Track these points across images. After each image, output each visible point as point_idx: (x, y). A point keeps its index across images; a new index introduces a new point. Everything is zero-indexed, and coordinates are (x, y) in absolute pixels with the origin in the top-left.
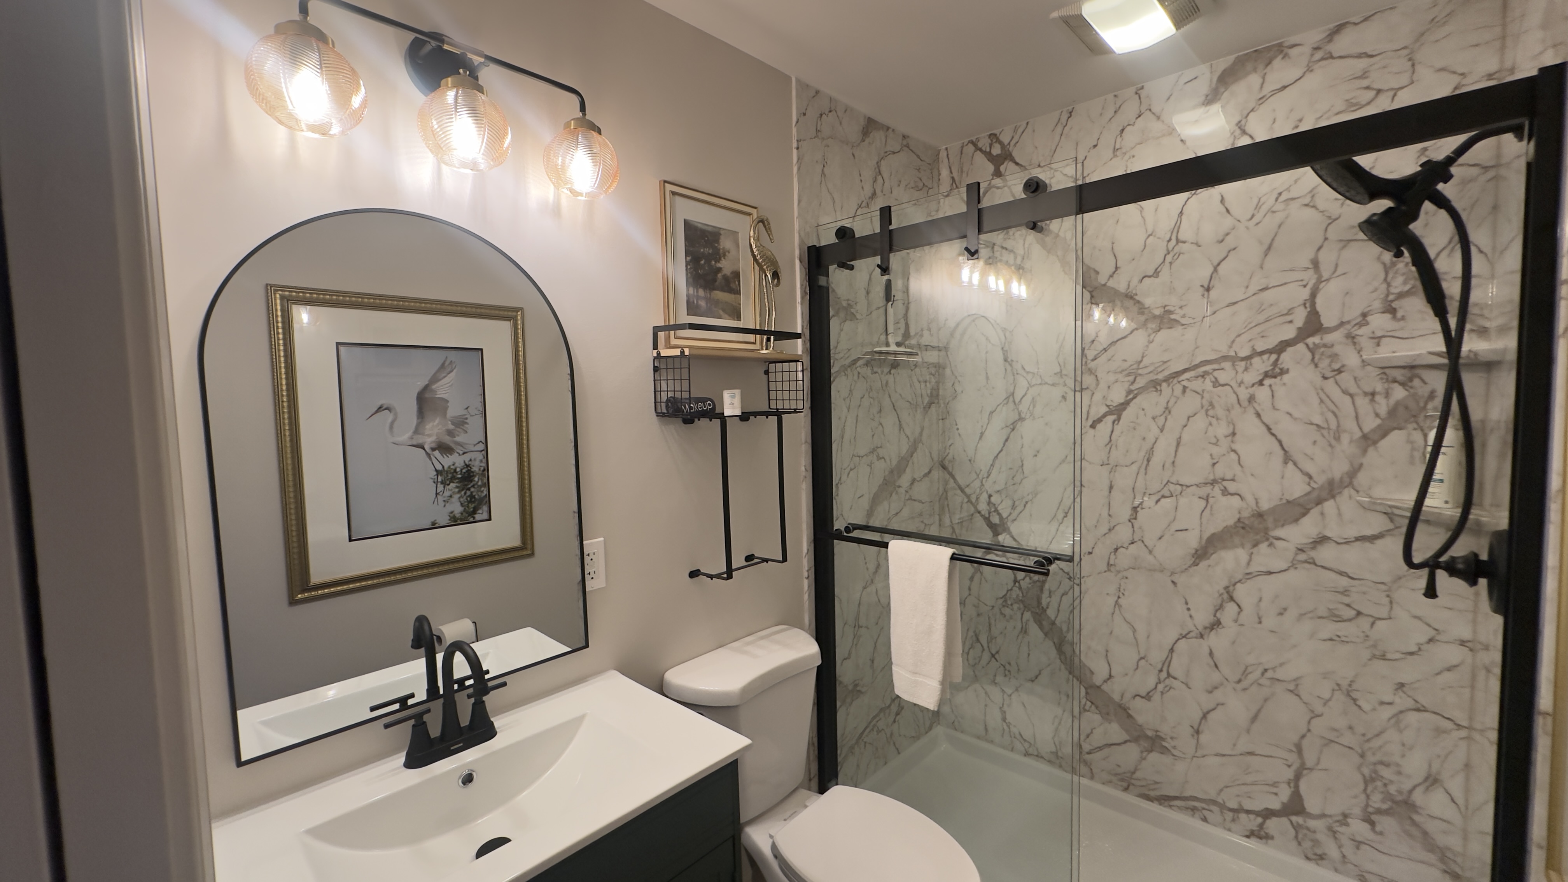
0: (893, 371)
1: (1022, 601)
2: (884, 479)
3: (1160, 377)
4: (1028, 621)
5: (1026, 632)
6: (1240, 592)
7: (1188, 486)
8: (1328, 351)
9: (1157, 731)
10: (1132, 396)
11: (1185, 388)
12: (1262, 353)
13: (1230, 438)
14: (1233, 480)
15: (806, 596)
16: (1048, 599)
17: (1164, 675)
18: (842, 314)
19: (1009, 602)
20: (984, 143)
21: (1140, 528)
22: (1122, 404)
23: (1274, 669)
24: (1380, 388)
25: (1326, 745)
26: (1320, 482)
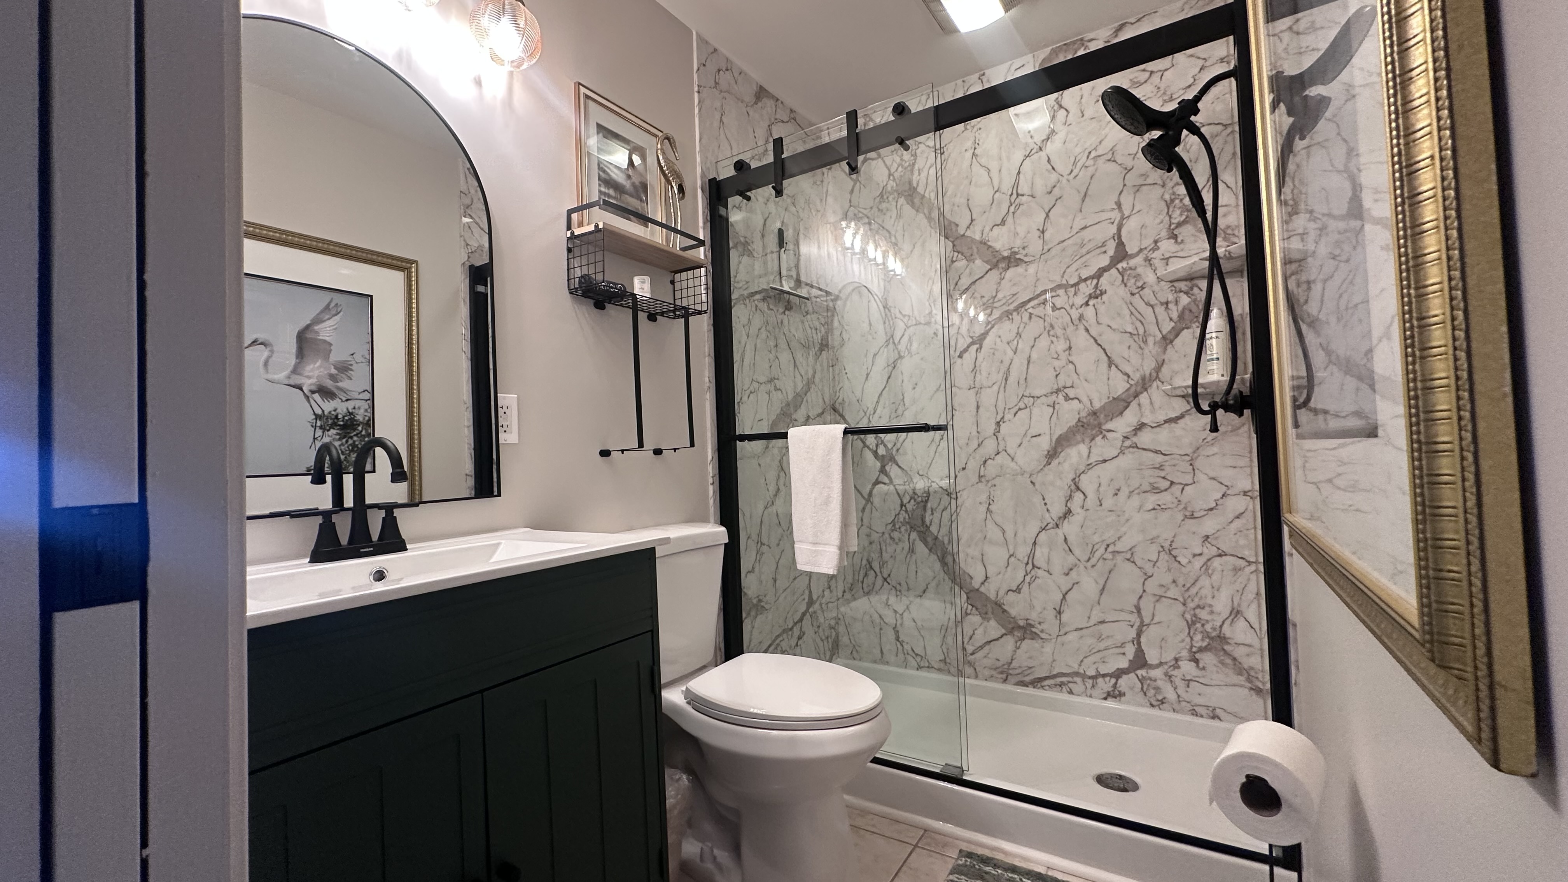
0: (787, 312)
1: (908, 523)
3: (1012, 307)
4: (914, 540)
5: (913, 551)
6: (1086, 482)
7: (1038, 397)
8: (1133, 273)
9: (1027, 620)
10: (990, 326)
11: (1031, 314)
12: (1086, 280)
13: (1067, 352)
14: (1072, 387)
15: (711, 502)
16: (931, 516)
17: (1030, 566)
18: (740, 249)
19: (897, 526)
21: (1003, 439)
22: (982, 334)
23: (1114, 543)
24: (1171, 297)
25: (1158, 601)
26: (1136, 380)
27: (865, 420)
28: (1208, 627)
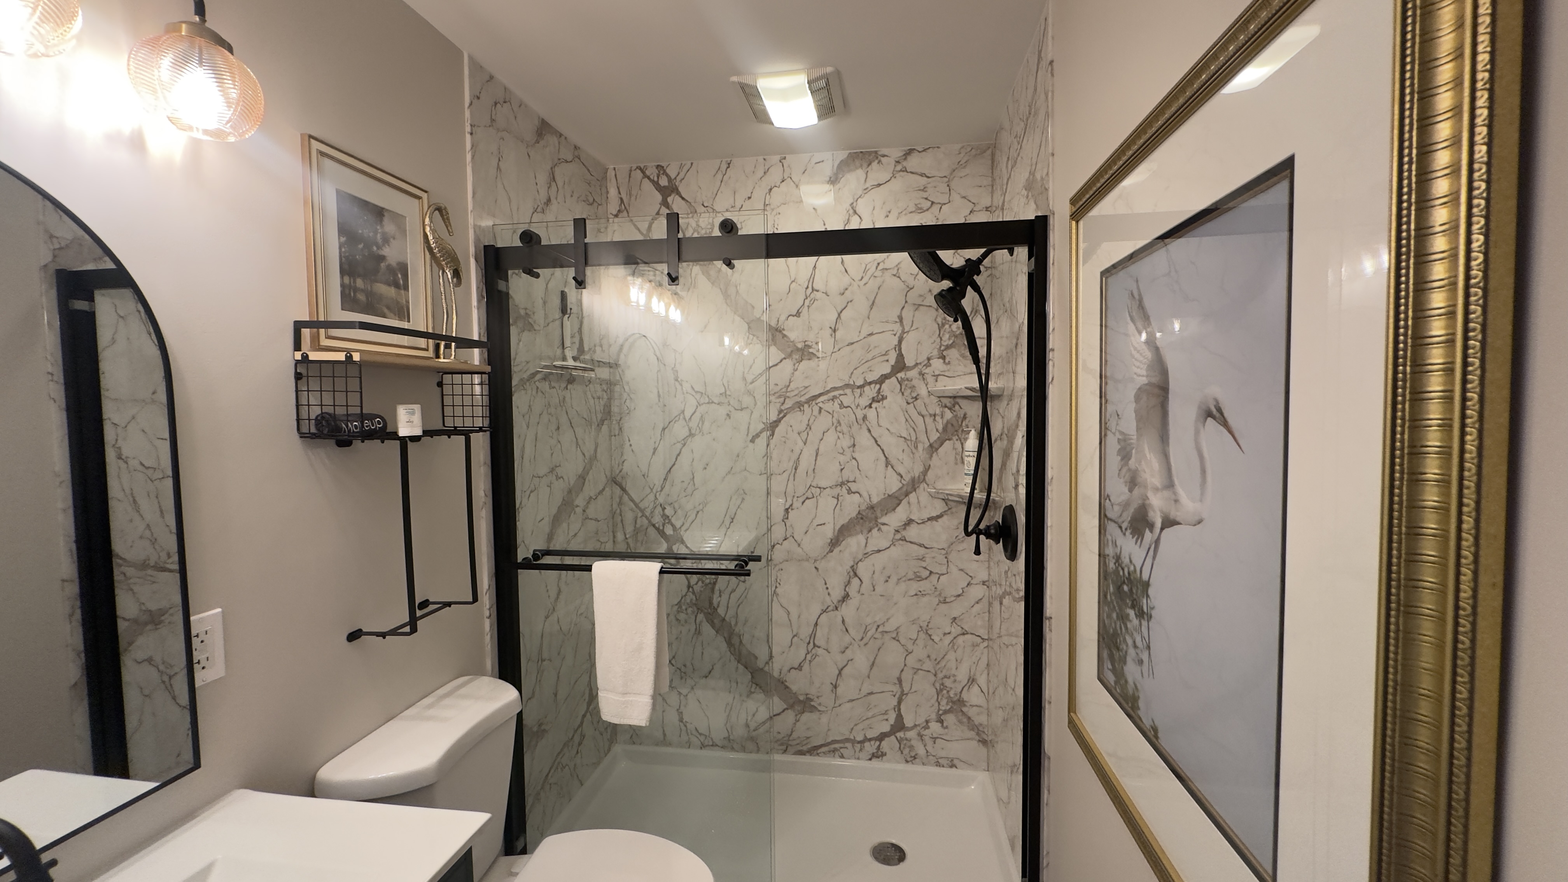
0: (569, 387)
1: (695, 604)
2: (564, 500)
3: (803, 399)
4: (701, 622)
5: (699, 632)
6: (862, 569)
7: (824, 489)
8: (910, 384)
9: (807, 694)
10: (782, 414)
11: (821, 408)
12: (870, 383)
13: (851, 449)
14: (854, 481)
15: (488, 638)
16: (719, 599)
17: (811, 645)
18: (520, 324)
19: (684, 608)
21: (791, 526)
22: (775, 422)
23: (883, 624)
24: (938, 411)
25: (915, 673)
26: (907, 479)
27: (651, 497)
28: (952, 694)
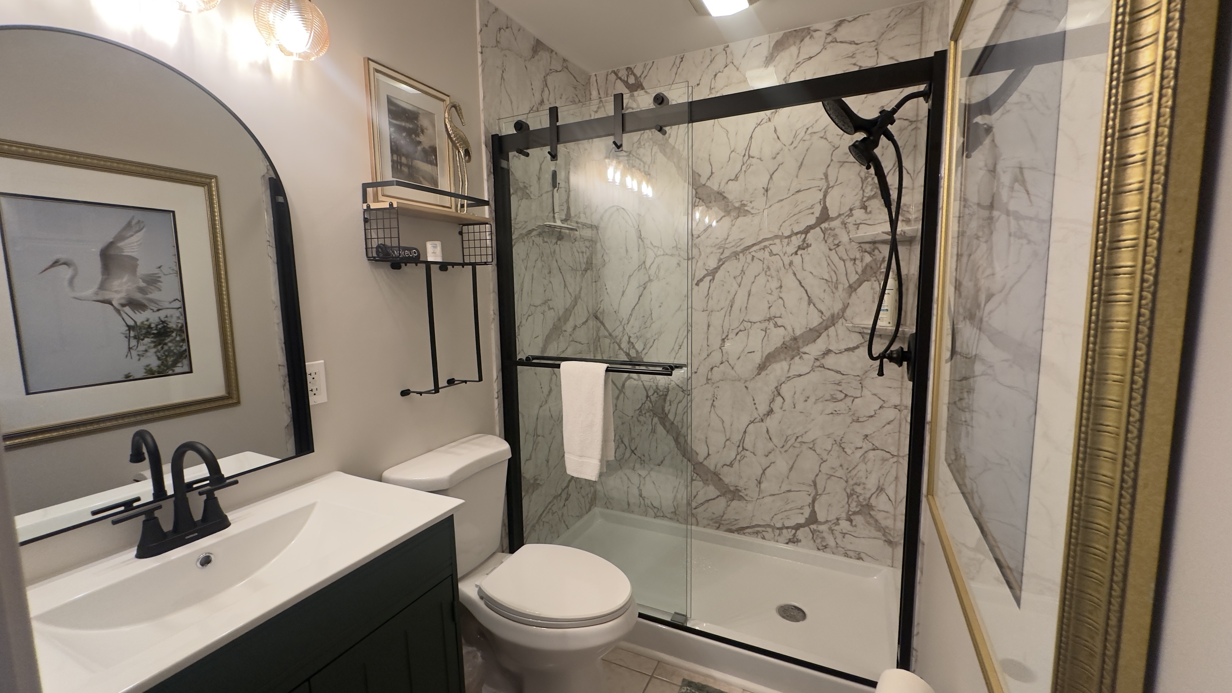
0: (559, 242)
1: (651, 410)
2: (554, 325)
3: (739, 249)
4: (656, 424)
5: (654, 432)
6: (784, 390)
7: (755, 323)
8: (832, 233)
9: (736, 486)
10: (721, 263)
11: (753, 257)
12: (797, 234)
13: (779, 290)
14: (780, 317)
15: (497, 412)
16: (669, 407)
17: (741, 448)
18: (520, 193)
19: (643, 412)
20: (623, 74)
21: (727, 353)
22: (715, 268)
23: (801, 436)
24: (858, 256)
25: (829, 478)
26: (827, 316)
27: (621, 328)
28: (861, 498)
